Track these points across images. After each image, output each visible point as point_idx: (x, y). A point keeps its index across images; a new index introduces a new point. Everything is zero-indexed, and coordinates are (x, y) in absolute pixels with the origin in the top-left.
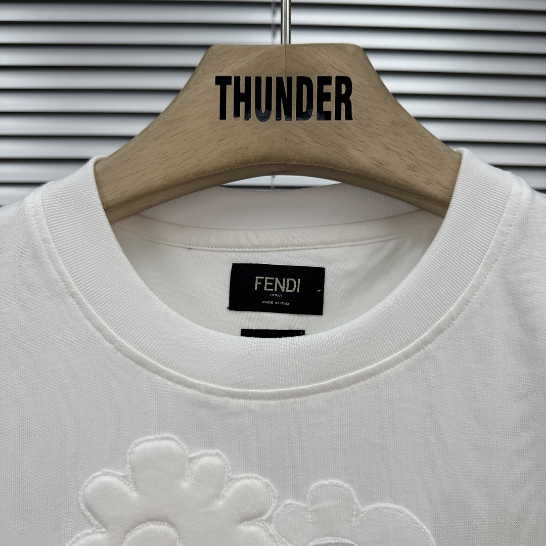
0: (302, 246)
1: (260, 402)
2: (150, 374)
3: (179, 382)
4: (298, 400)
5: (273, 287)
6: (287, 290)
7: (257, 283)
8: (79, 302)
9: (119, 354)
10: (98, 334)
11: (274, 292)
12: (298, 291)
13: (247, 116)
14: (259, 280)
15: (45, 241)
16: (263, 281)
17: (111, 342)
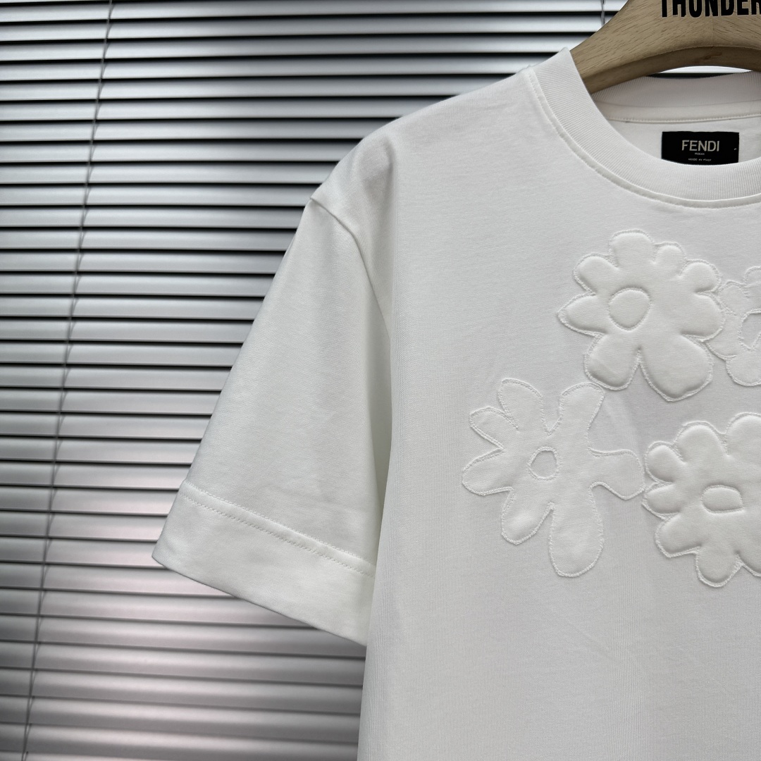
0: (719, 118)
1: (706, 209)
2: (622, 189)
3: (644, 194)
4: (734, 208)
5: (697, 148)
6: (709, 150)
7: (684, 145)
8: (567, 140)
9: (599, 175)
10: (582, 161)
11: (697, 152)
12: (718, 150)
13: (683, 14)
14: (685, 143)
15: (540, 98)
16: (689, 143)
17: (593, 167)
